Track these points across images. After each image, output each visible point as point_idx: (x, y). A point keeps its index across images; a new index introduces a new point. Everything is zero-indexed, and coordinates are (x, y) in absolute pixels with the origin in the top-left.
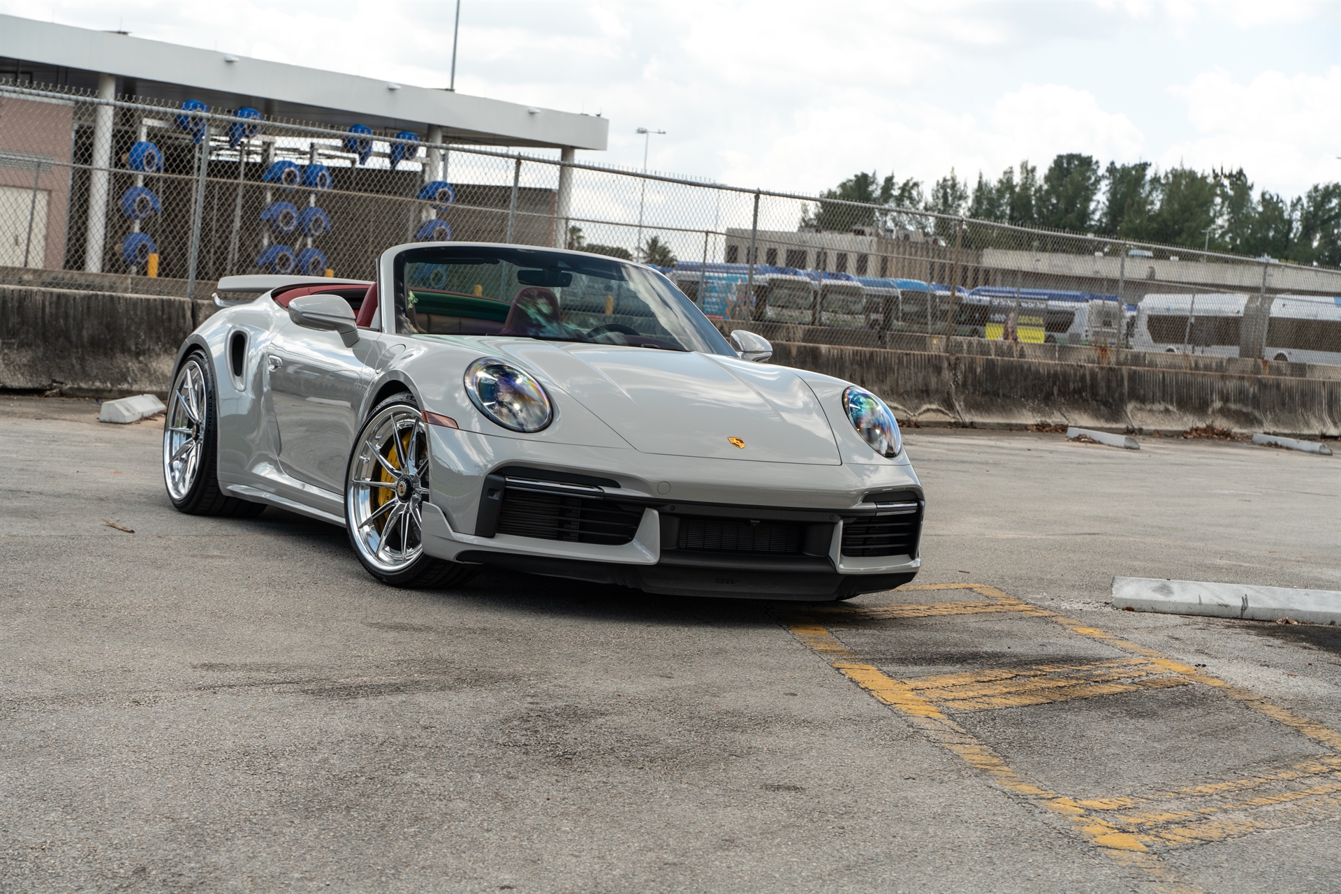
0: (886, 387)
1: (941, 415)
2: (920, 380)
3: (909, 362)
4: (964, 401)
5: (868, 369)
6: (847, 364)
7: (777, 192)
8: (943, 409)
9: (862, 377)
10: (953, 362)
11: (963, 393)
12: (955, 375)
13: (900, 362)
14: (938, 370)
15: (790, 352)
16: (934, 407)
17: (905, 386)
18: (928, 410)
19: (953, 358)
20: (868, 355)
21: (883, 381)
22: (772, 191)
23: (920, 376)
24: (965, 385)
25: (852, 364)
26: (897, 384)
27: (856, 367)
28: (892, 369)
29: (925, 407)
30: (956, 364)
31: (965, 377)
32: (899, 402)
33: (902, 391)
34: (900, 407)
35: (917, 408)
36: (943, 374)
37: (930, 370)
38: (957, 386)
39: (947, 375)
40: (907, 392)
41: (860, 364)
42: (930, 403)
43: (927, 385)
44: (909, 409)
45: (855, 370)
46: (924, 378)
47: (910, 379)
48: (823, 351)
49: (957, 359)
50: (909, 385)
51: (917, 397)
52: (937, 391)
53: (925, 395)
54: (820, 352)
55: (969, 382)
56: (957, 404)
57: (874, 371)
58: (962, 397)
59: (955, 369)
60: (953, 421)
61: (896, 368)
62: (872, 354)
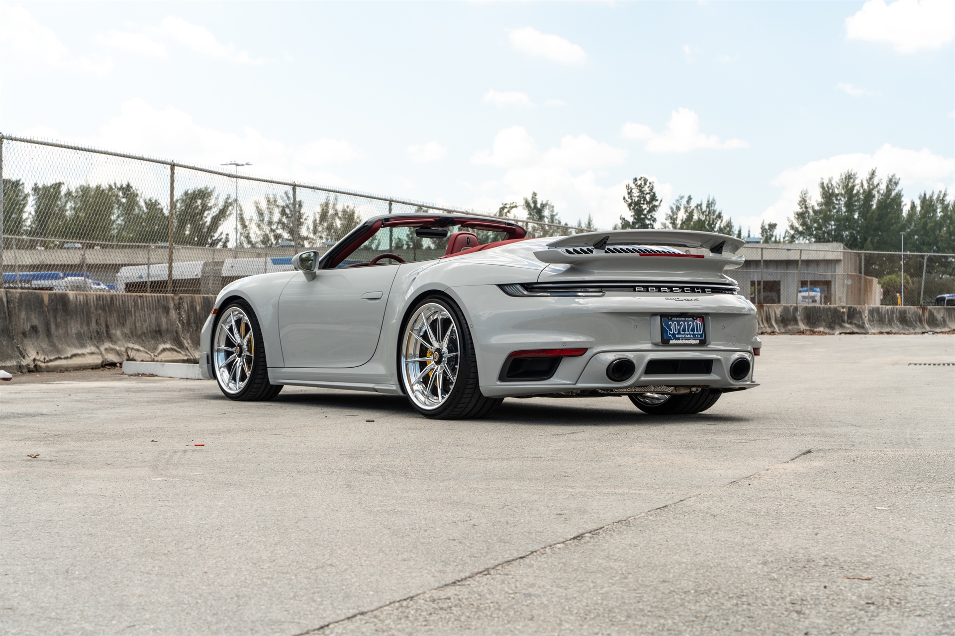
0: (127, 331)
1: (175, 353)
2: (153, 321)
3: (143, 304)
4: (191, 339)
5: (110, 314)
6: (93, 309)
7: (18, 137)
8: (175, 348)
9: (106, 321)
10: (177, 302)
11: (188, 331)
12: (179, 314)
13: (136, 304)
14: (166, 310)
15: (43, 301)
16: (168, 346)
17: (142, 328)
18: (164, 350)
19: (176, 298)
20: (109, 299)
21: (123, 325)
22: (13, 136)
23: (153, 317)
24: (189, 323)
25: (96, 309)
26: (136, 327)
27: (100, 311)
29: (161, 347)
30: (179, 304)
31: (188, 316)
32: (139, 344)
33: (140, 332)
34: (141, 349)
35: (155, 349)
36: (171, 314)
37: (160, 310)
38: (183, 325)
39: (173, 314)
40: (144, 334)
41: (103, 309)
42: (165, 343)
43: (159, 325)
44: (149, 350)
45: (99, 316)
46: (156, 319)
47: (145, 321)
49: (180, 298)
50: (145, 326)
51: (153, 338)
52: (167, 330)
53: (158, 335)
54: (69, 299)
55: (192, 320)
56: (185, 341)
57: (115, 315)
58: (188, 335)
59: (179, 308)
60: (186, 358)
61: (133, 310)
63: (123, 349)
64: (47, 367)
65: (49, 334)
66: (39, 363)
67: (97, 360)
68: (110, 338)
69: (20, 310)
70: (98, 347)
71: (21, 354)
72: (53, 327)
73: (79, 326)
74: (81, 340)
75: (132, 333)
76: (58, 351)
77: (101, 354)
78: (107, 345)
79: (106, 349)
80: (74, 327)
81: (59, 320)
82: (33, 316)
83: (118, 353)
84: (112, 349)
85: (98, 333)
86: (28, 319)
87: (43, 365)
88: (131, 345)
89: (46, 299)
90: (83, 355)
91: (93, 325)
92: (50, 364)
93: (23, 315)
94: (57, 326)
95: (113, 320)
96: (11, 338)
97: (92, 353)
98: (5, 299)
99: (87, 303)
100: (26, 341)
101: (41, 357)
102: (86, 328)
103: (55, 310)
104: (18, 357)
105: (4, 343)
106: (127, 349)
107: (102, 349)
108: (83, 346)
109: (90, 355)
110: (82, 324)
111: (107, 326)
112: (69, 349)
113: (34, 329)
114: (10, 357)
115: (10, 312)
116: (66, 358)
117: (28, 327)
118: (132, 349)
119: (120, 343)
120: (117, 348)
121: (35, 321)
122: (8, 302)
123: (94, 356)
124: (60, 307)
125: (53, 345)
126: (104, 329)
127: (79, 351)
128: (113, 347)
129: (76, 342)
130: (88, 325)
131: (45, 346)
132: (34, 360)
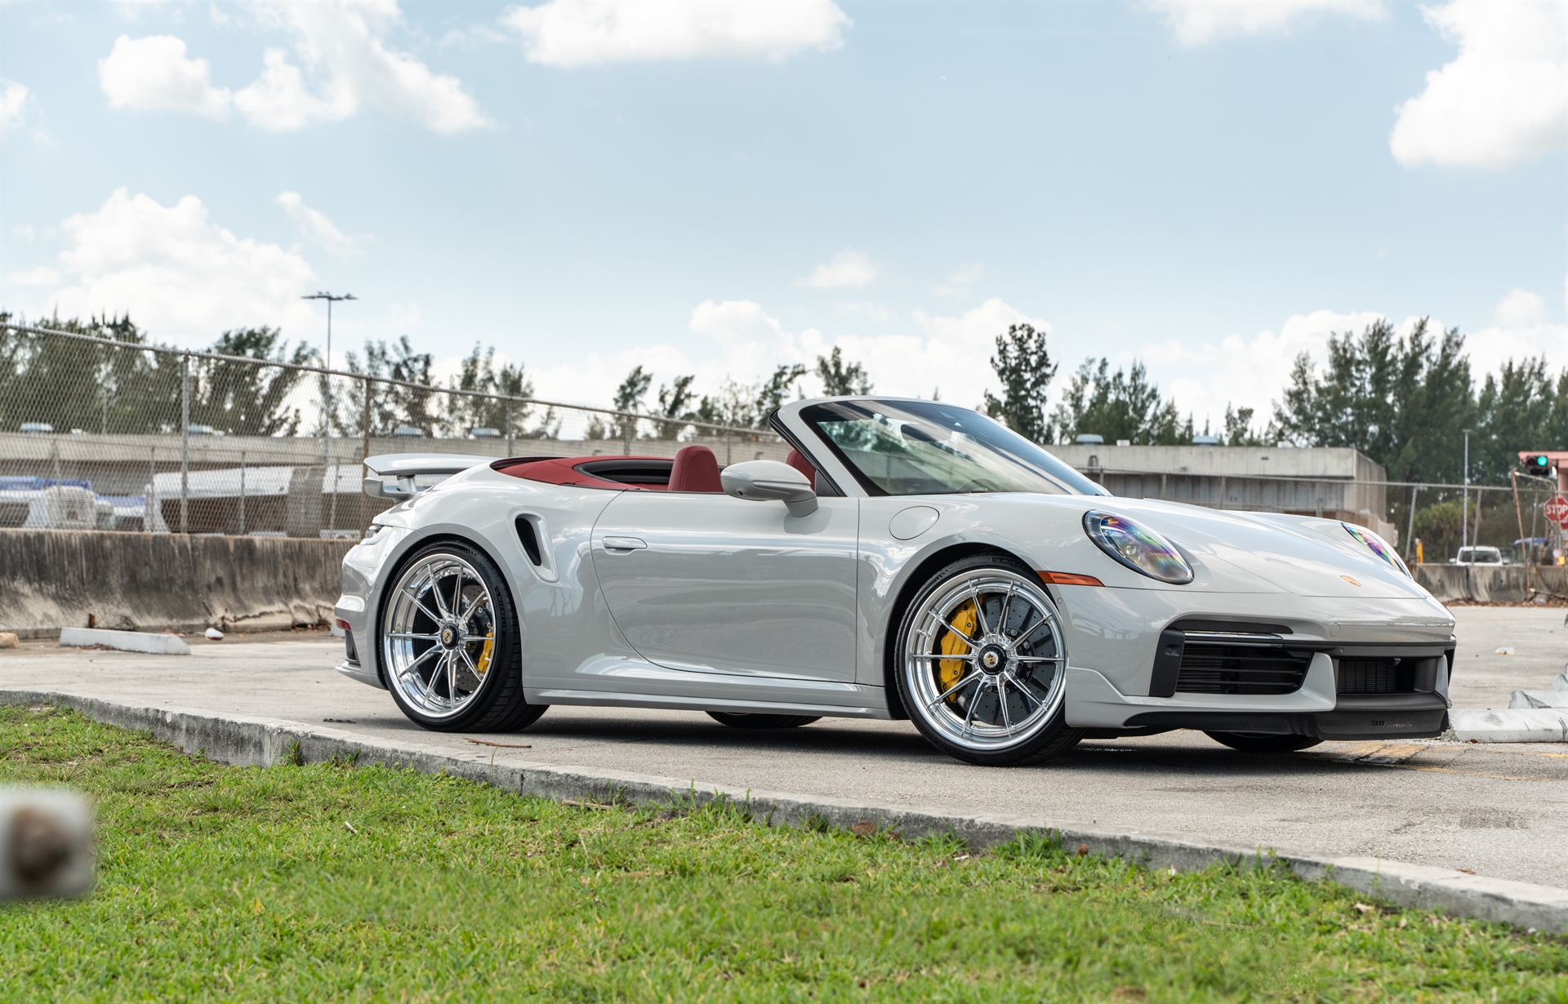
0: (316, 585)
3: (333, 552)
6: (280, 558)
9: (294, 574)
13: (326, 554)
21: (313, 577)
25: (284, 558)
27: (288, 561)
28: (320, 562)
33: (330, 587)
45: (287, 566)
48: (258, 544)
50: (336, 579)
57: (304, 565)
62: (300, 544)
63: (314, 607)
64: (236, 627)
65: (234, 588)
66: (227, 622)
67: (286, 620)
68: (299, 593)
69: (205, 559)
70: (286, 605)
71: (208, 611)
72: (239, 579)
73: (265, 579)
74: (268, 595)
75: (322, 587)
76: (245, 608)
77: (290, 612)
78: (296, 602)
79: (295, 607)
80: (261, 580)
81: (244, 571)
82: (218, 566)
83: (309, 612)
84: (302, 607)
85: (285, 587)
86: (213, 569)
87: (231, 624)
88: (322, 603)
89: (232, 546)
90: (271, 613)
91: (281, 577)
92: (239, 623)
93: (208, 565)
94: (243, 578)
95: (301, 571)
96: (196, 592)
97: (281, 612)
98: (189, 546)
99: (274, 551)
100: (211, 596)
101: (230, 616)
102: (272, 581)
103: (241, 559)
104: (204, 615)
105: (190, 597)
106: (318, 607)
107: (291, 606)
108: (270, 602)
109: (279, 613)
110: (268, 576)
111: (295, 579)
112: (256, 606)
113: (219, 581)
114: (195, 615)
115: (195, 561)
116: (254, 617)
117: (213, 579)
118: (325, 608)
119: (309, 599)
120: (307, 606)
121: (221, 573)
122: (193, 549)
123: (283, 615)
124: (245, 555)
125: (239, 600)
126: (292, 583)
127: (267, 609)
128: (302, 604)
129: (263, 597)
130: (275, 577)
131: (231, 602)
132: (223, 618)
